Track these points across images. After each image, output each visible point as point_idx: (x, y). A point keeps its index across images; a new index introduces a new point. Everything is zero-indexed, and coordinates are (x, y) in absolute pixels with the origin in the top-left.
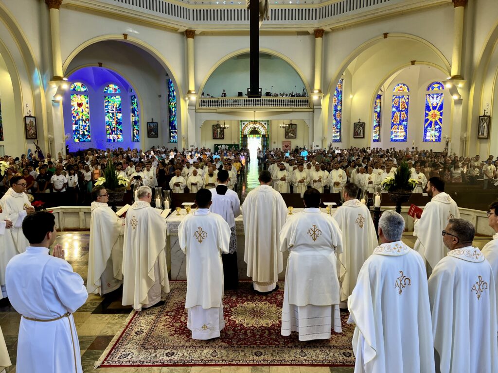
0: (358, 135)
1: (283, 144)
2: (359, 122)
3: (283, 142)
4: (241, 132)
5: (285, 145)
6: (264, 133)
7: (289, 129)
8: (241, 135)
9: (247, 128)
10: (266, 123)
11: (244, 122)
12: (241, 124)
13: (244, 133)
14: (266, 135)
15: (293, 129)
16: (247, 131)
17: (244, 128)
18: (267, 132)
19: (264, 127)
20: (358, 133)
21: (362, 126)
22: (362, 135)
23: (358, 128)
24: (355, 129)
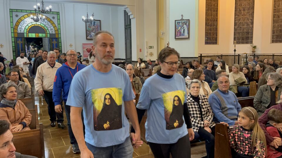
0: (180, 35)
1: (83, 48)
2: (182, 20)
3: (84, 44)
4: (12, 29)
5: (87, 49)
6: (52, 32)
7: (90, 27)
8: (13, 34)
9: (22, 22)
10: (56, 16)
11: (17, 13)
12: (11, 16)
13: (19, 30)
14: (55, 34)
15: (96, 27)
16: (23, 28)
17: (18, 23)
18: (58, 30)
19: (53, 23)
20: (180, 32)
21: (186, 24)
22: (187, 35)
23: (181, 27)
24: (176, 27)
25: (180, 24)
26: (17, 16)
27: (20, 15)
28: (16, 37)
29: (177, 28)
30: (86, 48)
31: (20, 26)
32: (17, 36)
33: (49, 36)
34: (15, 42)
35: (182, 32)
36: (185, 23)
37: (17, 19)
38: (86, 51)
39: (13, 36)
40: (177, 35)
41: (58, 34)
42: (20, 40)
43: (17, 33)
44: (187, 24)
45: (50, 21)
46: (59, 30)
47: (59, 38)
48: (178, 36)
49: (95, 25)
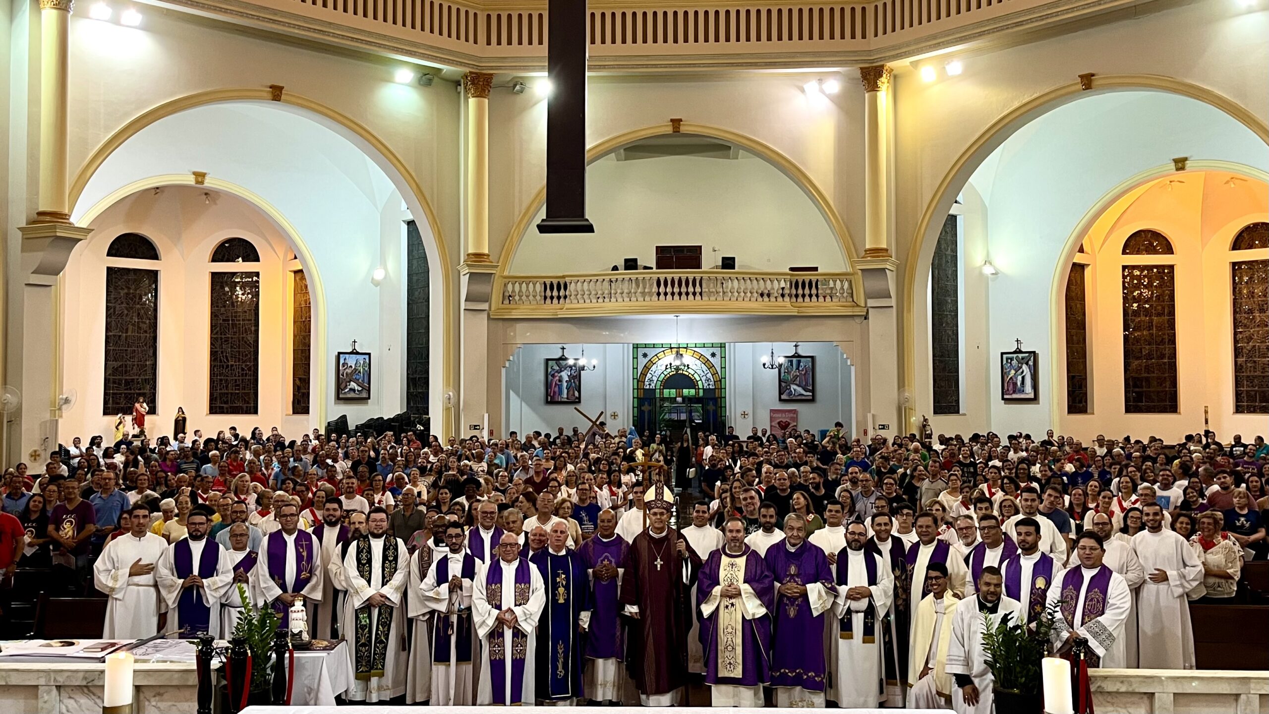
0: (1014, 392)
1: (773, 420)
2: (1018, 351)
3: (773, 411)
4: (636, 381)
5: (779, 423)
6: (709, 385)
7: (789, 373)
8: (636, 391)
9: (654, 368)
10: (717, 351)
11: (646, 350)
12: (635, 356)
13: (647, 383)
14: (715, 389)
15: (803, 373)
16: (655, 379)
17: (647, 368)
18: (720, 381)
19: (711, 367)
20: (1015, 384)
21: (1027, 364)
22: (1030, 391)
23: (1015, 370)
24: (1005, 371)
25: (1014, 362)
26: (645, 355)
27: (651, 353)
28: (640, 398)
29: (1005, 373)
30: (778, 421)
31: (649, 376)
32: (642, 396)
33: (701, 392)
34: (637, 407)
35: (1019, 384)
36: (1026, 360)
37: (646, 360)
38: (777, 426)
39: (636, 396)
40: (1008, 390)
41: (721, 389)
42: (646, 403)
43: (644, 389)
44: (1031, 363)
45: (706, 362)
46: (723, 380)
47: (721, 398)
48: (1009, 394)
49: (801, 369)
